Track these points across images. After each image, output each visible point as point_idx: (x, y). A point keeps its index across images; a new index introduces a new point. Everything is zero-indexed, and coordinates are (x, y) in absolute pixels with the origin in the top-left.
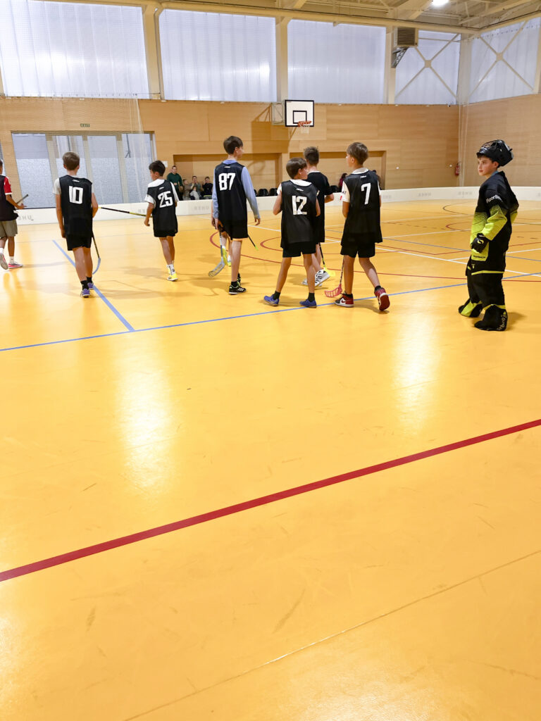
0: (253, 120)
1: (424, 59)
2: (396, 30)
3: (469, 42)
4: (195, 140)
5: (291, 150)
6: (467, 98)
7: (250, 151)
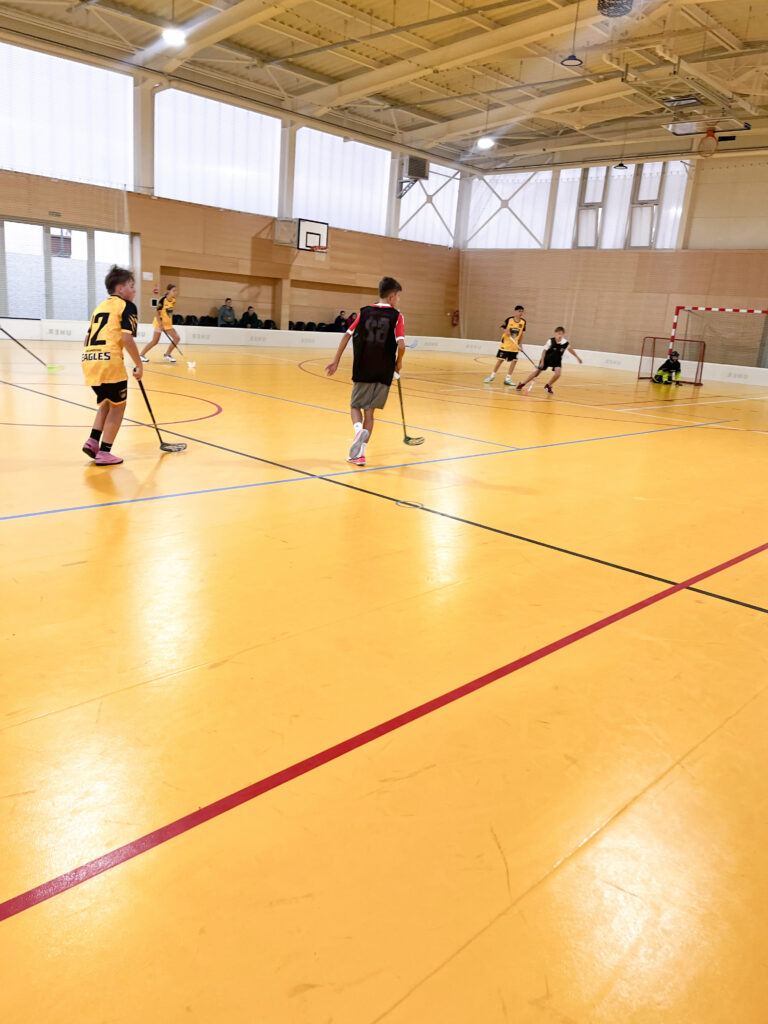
0: (253, 234)
1: (427, 194)
2: (407, 158)
3: (470, 183)
4: (187, 250)
5: (293, 276)
6: (466, 242)
7: (248, 272)
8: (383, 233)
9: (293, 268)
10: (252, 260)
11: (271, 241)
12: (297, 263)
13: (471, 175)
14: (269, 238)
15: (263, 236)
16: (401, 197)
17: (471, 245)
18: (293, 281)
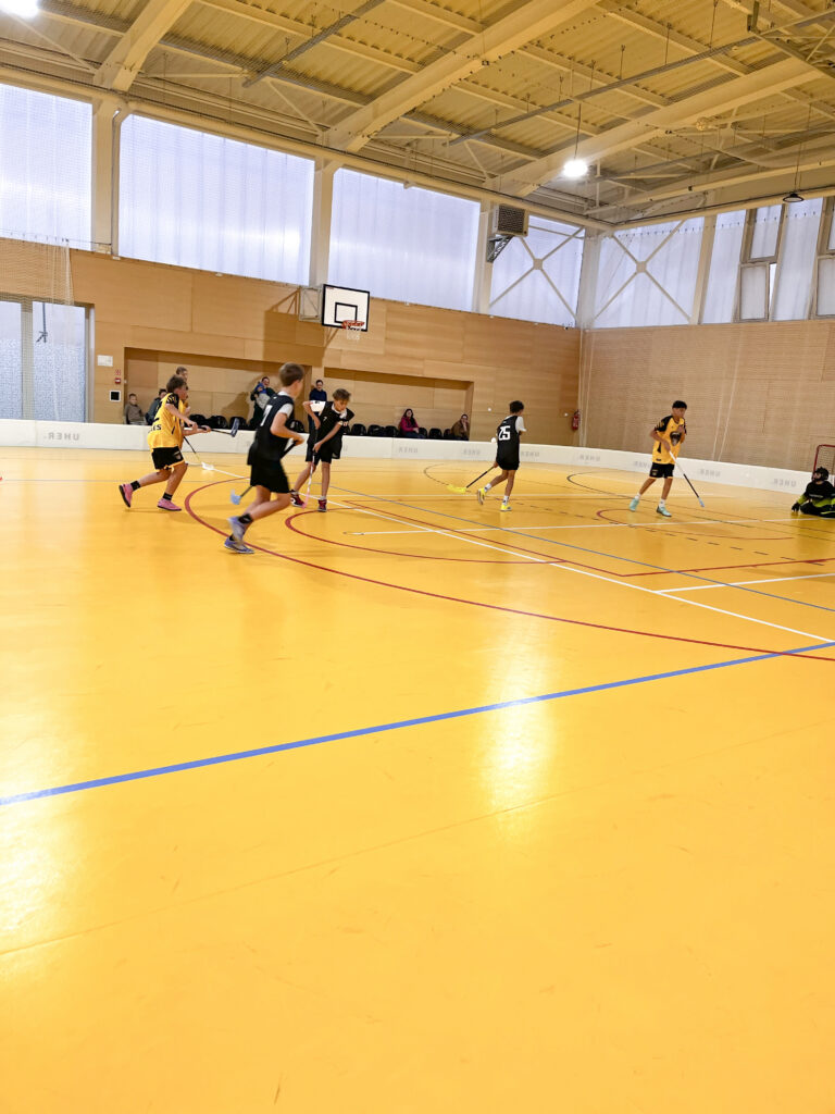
0: (268, 308)
1: (533, 257)
2: (497, 208)
3: (597, 242)
4: (166, 327)
5: (327, 363)
6: (592, 321)
7: (259, 357)
8: (468, 308)
9: (326, 352)
10: (265, 341)
11: (295, 317)
12: (332, 346)
13: (599, 232)
14: (292, 312)
15: (283, 309)
16: (492, 260)
17: (600, 324)
18: (326, 369)
